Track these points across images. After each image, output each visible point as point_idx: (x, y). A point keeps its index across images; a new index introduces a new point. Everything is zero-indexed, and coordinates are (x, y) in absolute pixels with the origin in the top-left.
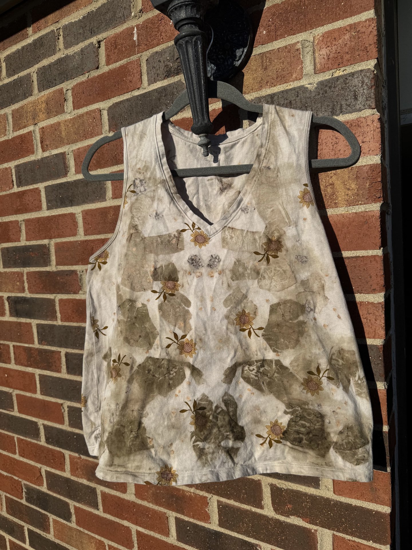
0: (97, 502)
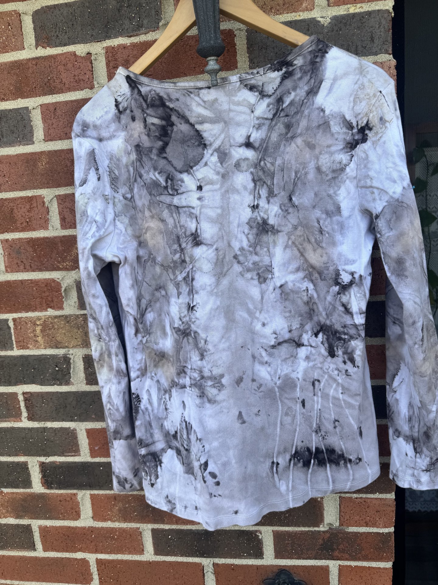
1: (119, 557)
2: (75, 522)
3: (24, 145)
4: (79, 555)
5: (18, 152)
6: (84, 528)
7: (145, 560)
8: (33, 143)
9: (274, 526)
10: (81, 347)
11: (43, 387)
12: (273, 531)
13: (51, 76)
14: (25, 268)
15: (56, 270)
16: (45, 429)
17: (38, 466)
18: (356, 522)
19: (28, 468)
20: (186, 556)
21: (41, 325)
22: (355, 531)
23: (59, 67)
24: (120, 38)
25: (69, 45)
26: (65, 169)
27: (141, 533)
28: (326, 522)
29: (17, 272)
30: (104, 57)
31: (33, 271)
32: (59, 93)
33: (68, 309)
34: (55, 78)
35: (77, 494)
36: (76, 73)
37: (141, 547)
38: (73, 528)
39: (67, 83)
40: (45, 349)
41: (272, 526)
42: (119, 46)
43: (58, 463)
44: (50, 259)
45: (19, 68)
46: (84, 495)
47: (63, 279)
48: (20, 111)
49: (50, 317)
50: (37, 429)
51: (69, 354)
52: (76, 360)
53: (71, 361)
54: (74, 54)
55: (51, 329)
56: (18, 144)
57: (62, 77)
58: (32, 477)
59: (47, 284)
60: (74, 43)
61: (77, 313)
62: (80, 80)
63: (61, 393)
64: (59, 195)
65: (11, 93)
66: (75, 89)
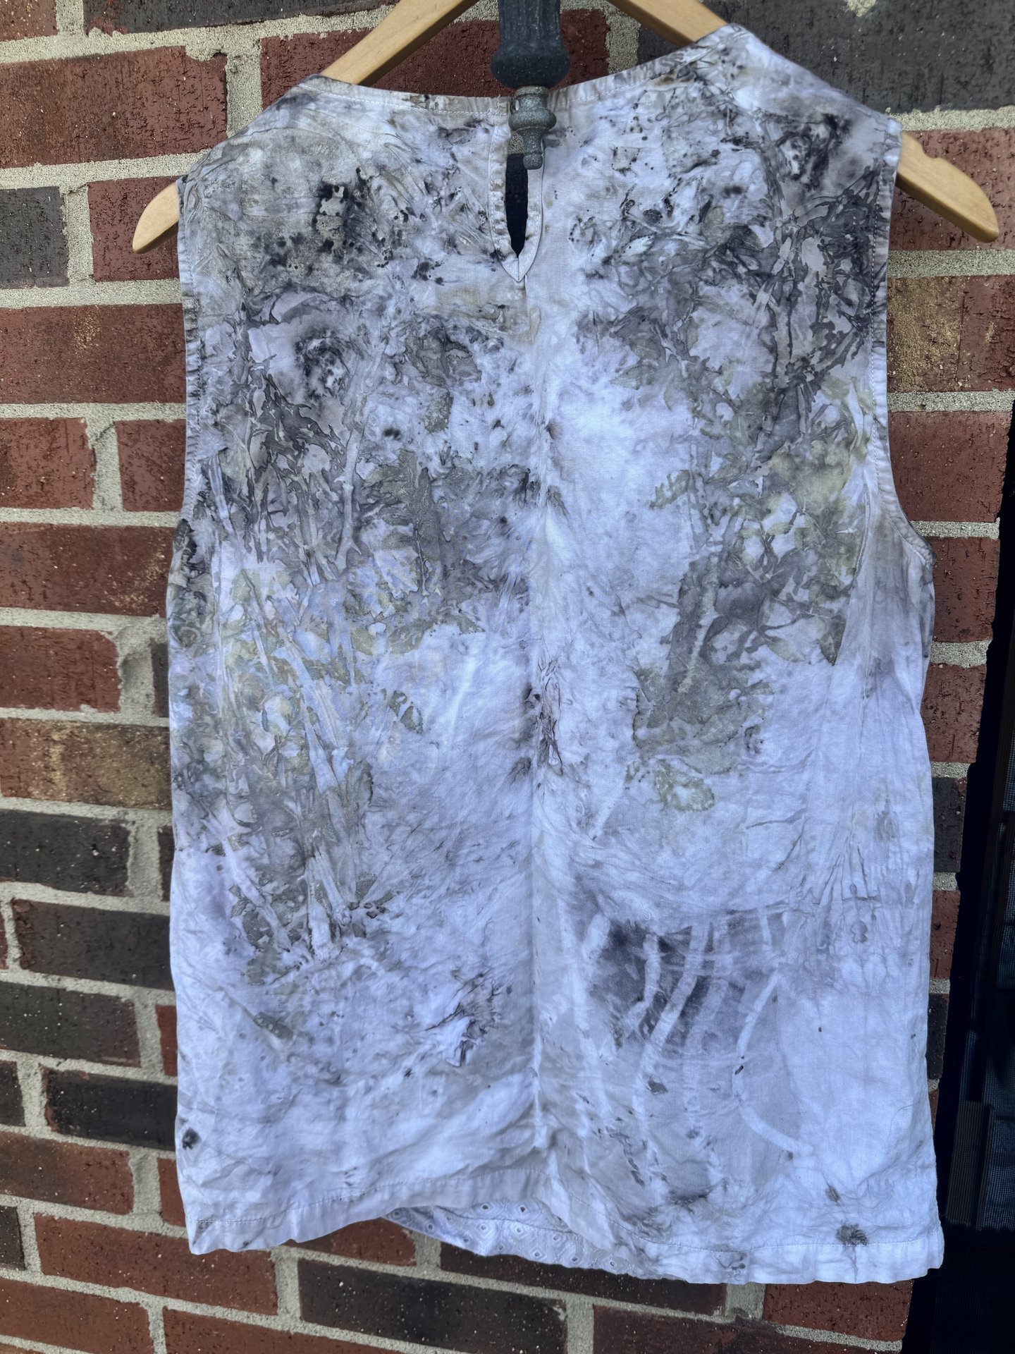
0: (21, 1248)
1: (219, 1312)
2: (120, 1217)
3: (43, 285)
4: (125, 1295)
5: (27, 304)
6: (139, 1235)
7: (279, 1328)
8: (66, 282)
9: (599, 1295)
10: (155, 808)
11: (60, 893)
12: (594, 1307)
13: (119, 109)
14: (31, 600)
15: (106, 612)
16: (59, 993)
17: (40, 1077)
18: (807, 1315)
19: (16, 1078)
20: (377, 1334)
21: (61, 742)
22: (802, 1336)
23: (141, 86)
24: (302, 19)
25: (170, 28)
26: (142, 356)
27: (273, 1265)
28: (728, 1306)
29: (11, 606)
30: (258, 66)
31: (51, 608)
32: (138, 156)
33: (130, 711)
34: (128, 115)
35: (128, 1154)
36: (184, 106)
37: (272, 1296)
38: (113, 1230)
39: (158, 131)
40: (70, 801)
41: (594, 1295)
42: (298, 38)
43: (87, 1078)
44: (91, 581)
45: (39, 83)
46: (144, 1158)
47: (121, 634)
48: (37, 197)
49: (84, 725)
50: (42, 990)
51: (126, 822)
52: (143, 836)
53: (131, 839)
54: (181, 53)
55: (86, 756)
56: (29, 281)
57: (146, 114)
58: (25, 1099)
59: (83, 642)
60: (182, 24)
61: (151, 724)
62: (191, 125)
63: (103, 913)
64: (123, 423)
65: (18, 149)
66: (178, 148)
